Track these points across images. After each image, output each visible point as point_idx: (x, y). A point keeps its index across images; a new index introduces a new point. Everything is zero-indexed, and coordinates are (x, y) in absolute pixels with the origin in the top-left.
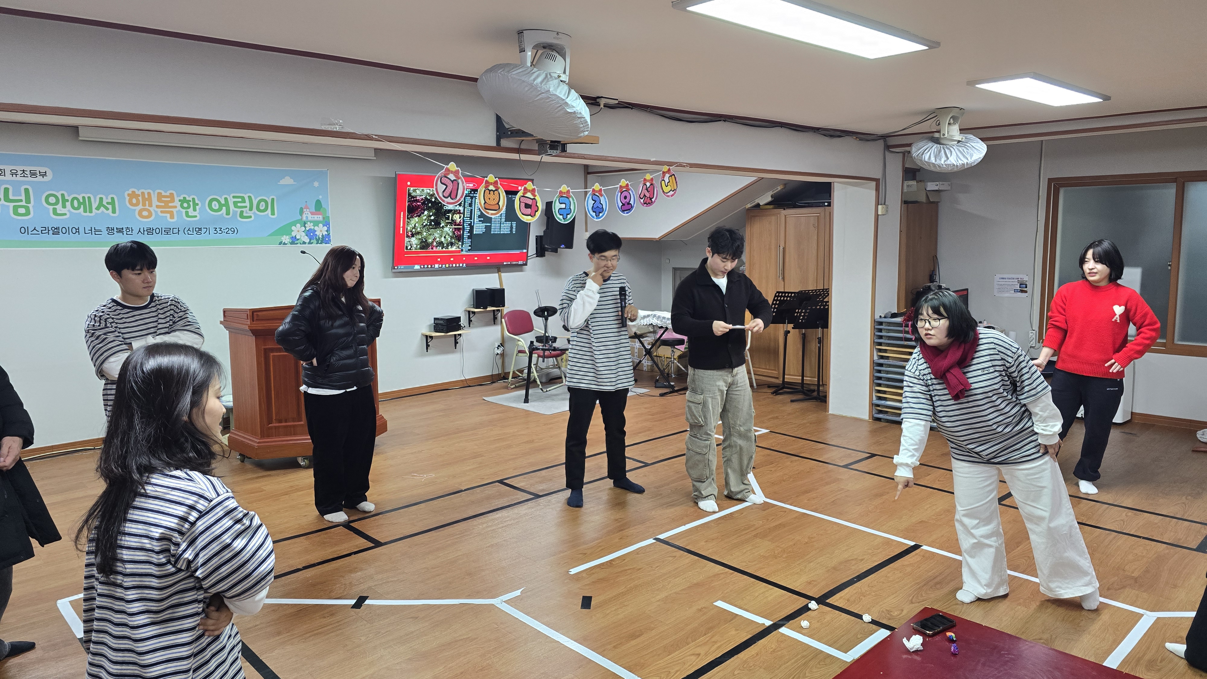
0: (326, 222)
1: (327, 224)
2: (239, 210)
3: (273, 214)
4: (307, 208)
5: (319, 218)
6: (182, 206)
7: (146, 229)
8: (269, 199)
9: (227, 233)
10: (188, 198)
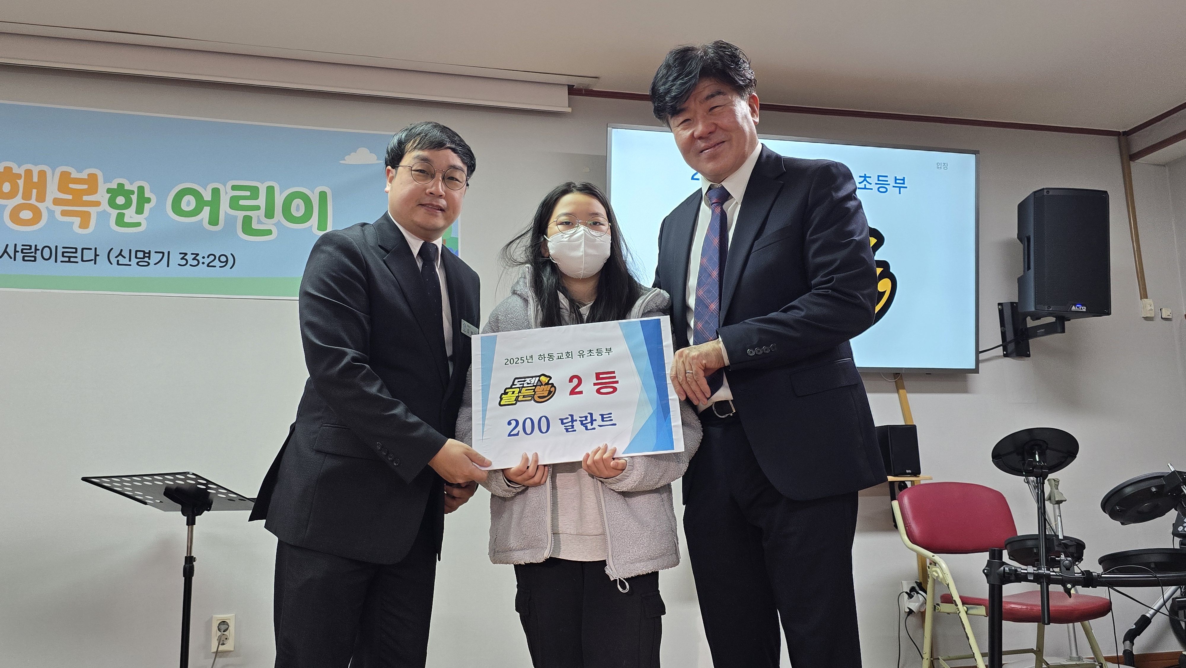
6: (112, 203)
7: (19, 249)
8: (313, 193)
9: (208, 266)
10: (128, 187)
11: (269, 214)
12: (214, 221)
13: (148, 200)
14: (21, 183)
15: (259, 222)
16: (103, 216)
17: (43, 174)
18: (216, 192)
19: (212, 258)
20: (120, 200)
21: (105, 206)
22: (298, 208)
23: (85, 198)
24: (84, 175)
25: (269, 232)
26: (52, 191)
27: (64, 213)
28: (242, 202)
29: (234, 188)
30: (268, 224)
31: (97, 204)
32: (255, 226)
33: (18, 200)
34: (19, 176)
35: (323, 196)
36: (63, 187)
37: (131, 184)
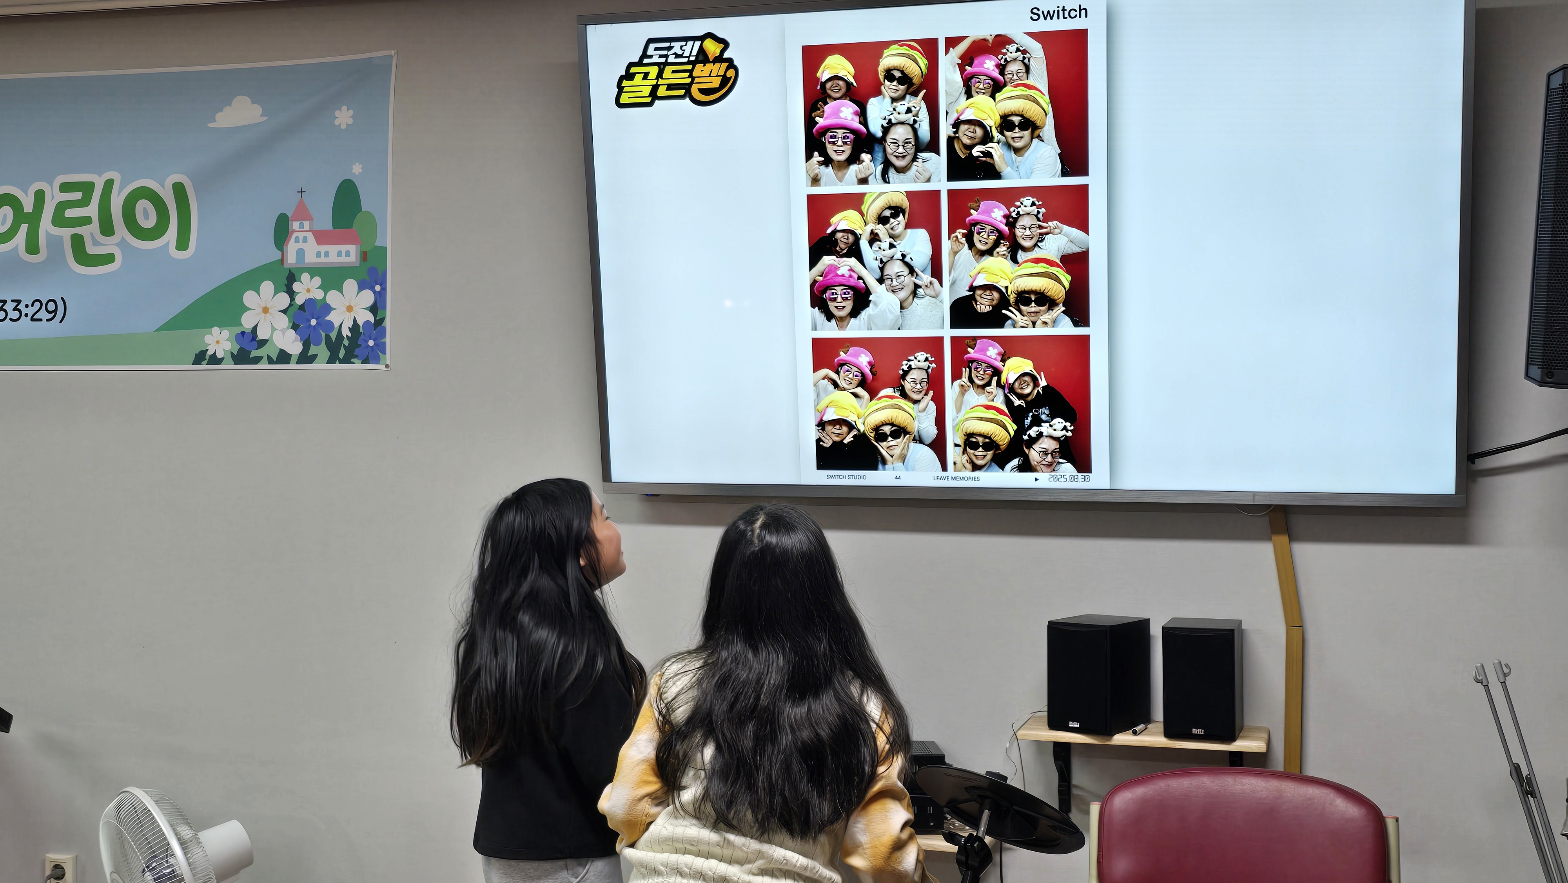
1: (373, 278)
2: (66, 233)
3: (182, 243)
4: (303, 213)
5: (347, 254)
8: (164, 188)
9: (32, 319)
11: (107, 229)
12: (32, 247)
15: (96, 243)
18: (40, 197)
19: (37, 305)
22: (146, 214)
25: (109, 259)
28: (70, 213)
29: (65, 187)
30: (108, 246)
32: (91, 249)
35: (179, 190)
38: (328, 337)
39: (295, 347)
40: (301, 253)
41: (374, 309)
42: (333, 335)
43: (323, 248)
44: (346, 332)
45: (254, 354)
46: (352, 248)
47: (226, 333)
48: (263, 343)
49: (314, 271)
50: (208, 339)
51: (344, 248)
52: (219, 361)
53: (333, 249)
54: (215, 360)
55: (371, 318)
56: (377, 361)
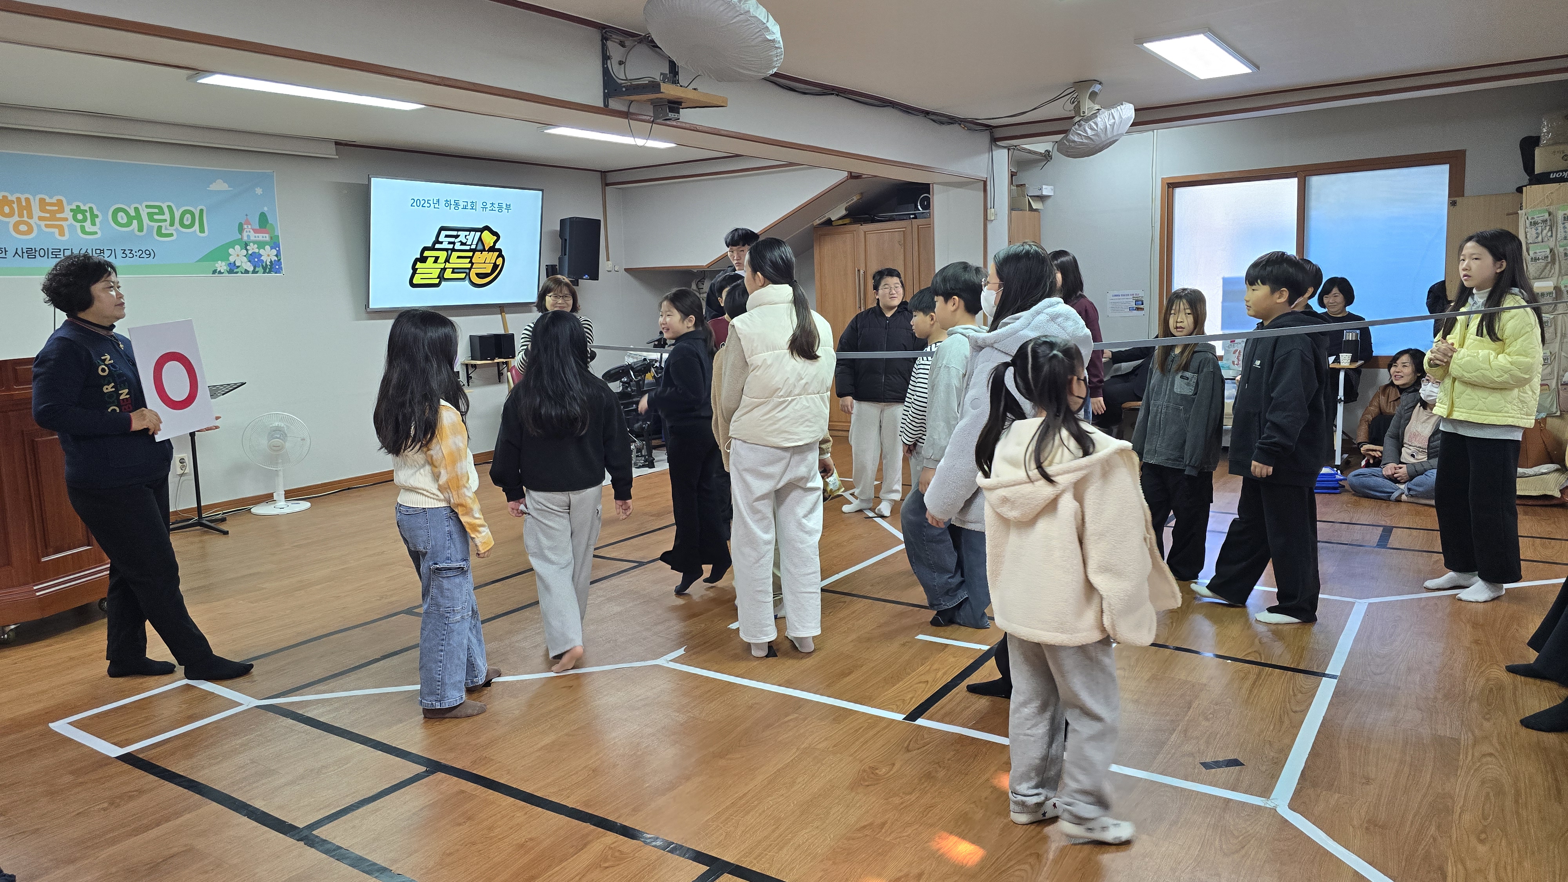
0: (275, 243)
1: (275, 245)
2: (156, 225)
3: (202, 230)
4: (248, 223)
5: (264, 237)
6: (75, 218)
7: (25, 251)
8: (195, 210)
9: (139, 257)
10: (82, 208)
11: (172, 224)
12: (141, 229)
13: (97, 216)
14: (15, 206)
15: (166, 229)
16: (70, 226)
17: (27, 200)
18: (136, 209)
19: (141, 252)
20: (80, 217)
21: (71, 220)
22: (187, 220)
23: (58, 216)
24: (54, 200)
25: (172, 235)
26: (36, 212)
27: (47, 226)
28: (156, 217)
29: (147, 207)
31: (66, 219)
32: (164, 231)
33: (16, 218)
34: (13, 202)
35: (201, 211)
36: (42, 209)
37: (84, 205)
38: (262, 266)
39: (251, 269)
40: (248, 236)
41: (277, 256)
42: (264, 264)
43: (257, 235)
44: (268, 263)
45: (235, 271)
46: (267, 235)
47: (224, 263)
48: (238, 267)
49: (254, 242)
50: (217, 265)
51: (264, 235)
52: (223, 273)
53: (261, 235)
54: (220, 272)
55: (276, 259)
56: (280, 273)
